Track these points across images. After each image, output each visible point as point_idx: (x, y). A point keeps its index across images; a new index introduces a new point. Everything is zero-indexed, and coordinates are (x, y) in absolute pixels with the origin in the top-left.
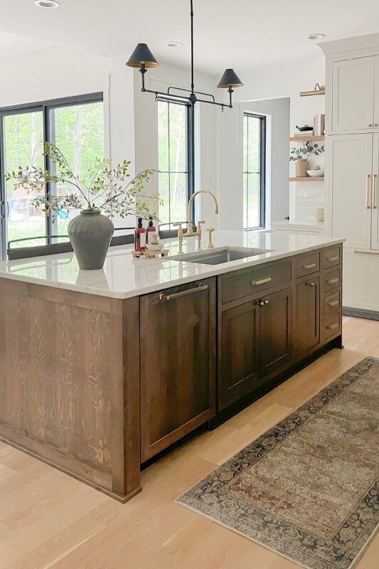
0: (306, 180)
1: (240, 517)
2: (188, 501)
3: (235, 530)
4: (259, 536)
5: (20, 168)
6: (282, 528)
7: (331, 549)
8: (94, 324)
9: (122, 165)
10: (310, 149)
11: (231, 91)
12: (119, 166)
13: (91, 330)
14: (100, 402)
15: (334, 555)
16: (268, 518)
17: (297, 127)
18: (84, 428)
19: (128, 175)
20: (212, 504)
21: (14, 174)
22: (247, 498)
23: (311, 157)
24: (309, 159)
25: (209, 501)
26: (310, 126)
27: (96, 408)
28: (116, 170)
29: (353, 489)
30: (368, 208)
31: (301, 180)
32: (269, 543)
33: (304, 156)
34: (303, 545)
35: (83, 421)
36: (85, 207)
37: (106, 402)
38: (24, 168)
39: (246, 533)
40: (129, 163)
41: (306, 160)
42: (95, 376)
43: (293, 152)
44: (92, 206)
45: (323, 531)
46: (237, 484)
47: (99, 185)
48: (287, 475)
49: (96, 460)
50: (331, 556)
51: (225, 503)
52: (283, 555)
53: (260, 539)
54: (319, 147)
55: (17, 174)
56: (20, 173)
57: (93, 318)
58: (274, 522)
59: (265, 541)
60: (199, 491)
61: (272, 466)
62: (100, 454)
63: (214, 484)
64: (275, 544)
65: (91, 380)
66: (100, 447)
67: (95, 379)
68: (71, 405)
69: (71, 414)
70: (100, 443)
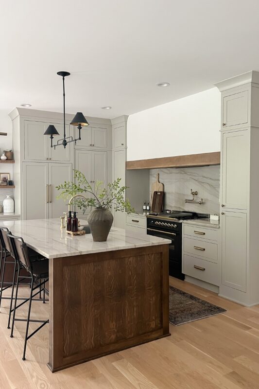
5: (65, 182)
8: (150, 261)
9: (117, 181)
13: (148, 265)
14: (154, 298)
18: (144, 316)
19: (119, 187)
21: (62, 186)
27: (151, 302)
28: (114, 184)
30: (47, 202)
35: (143, 313)
36: (98, 206)
38: (67, 183)
40: (120, 179)
44: (102, 204)
47: (104, 193)
49: (152, 328)
55: (63, 186)
56: (65, 185)
57: (149, 258)
62: (153, 324)
65: (148, 289)
66: (154, 320)
67: (151, 288)
68: (135, 309)
69: (135, 314)
70: (154, 318)
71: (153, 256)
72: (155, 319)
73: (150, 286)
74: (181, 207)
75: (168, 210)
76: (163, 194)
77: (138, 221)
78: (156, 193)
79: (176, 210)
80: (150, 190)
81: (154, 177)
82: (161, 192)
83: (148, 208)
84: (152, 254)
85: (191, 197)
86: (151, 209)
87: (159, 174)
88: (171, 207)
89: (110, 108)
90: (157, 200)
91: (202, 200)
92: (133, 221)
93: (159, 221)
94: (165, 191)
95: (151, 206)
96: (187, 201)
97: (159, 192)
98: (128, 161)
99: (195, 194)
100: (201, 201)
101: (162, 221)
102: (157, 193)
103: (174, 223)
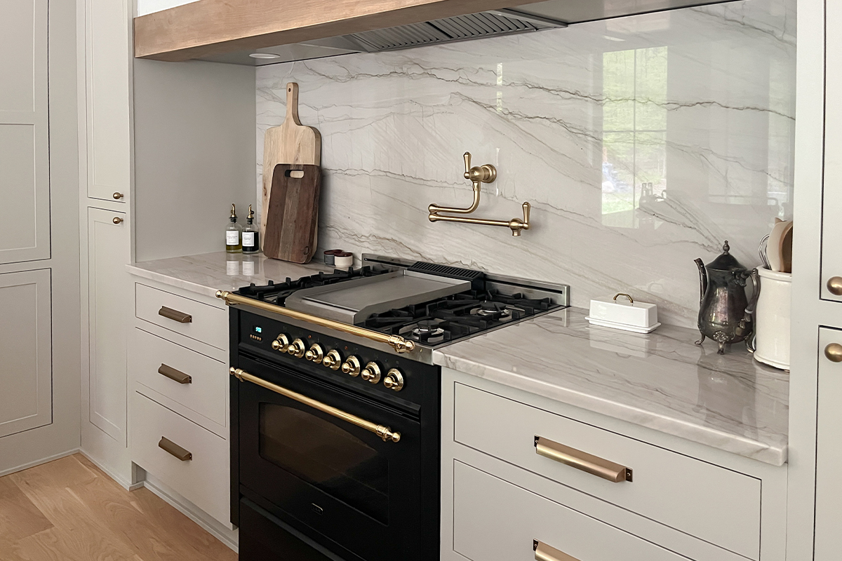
74: (404, 239)
75: (339, 253)
76: (317, 178)
77: (188, 319)
78: (283, 171)
79: (382, 253)
80: (260, 157)
81: (275, 99)
82: (306, 168)
83: (248, 240)
85: (462, 196)
86: (262, 244)
87: (295, 85)
88: (356, 236)
90: (291, 206)
91: (527, 207)
92: (165, 312)
93: (294, 331)
94: (326, 163)
95: (263, 230)
96: (442, 214)
97: (298, 168)
98: (142, 12)
99: (483, 177)
100: (520, 215)
101: (310, 336)
102: (288, 173)
103: (387, 361)
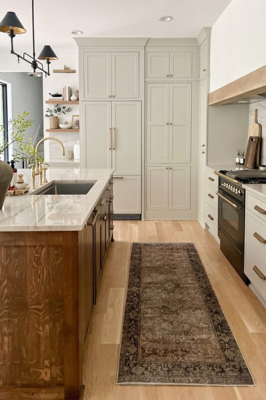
0: (57, 131)
1: (168, 373)
2: (126, 379)
3: (174, 384)
4: (191, 380)
6: (197, 368)
7: (232, 368)
8: (39, 258)
10: (59, 110)
11: (49, 63)
12: (19, 116)
13: (34, 264)
14: (47, 327)
15: (237, 370)
16: (184, 366)
17: (50, 94)
18: (25, 356)
20: (143, 373)
22: (159, 358)
23: (61, 115)
24: (59, 116)
25: (139, 373)
26: (59, 94)
27: (42, 333)
29: (205, 326)
30: (110, 149)
31: (55, 131)
32: (200, 381)
33: (55, 115)
34: (217, 373)
35: (24, 349)
37: (54, 325)
39: (182, 382)
41: (57, 117)
42: (40, 305)
43: (48, 111)
45: (218, 359)
46: (144, 352)
48: (166, 333)
49: (42, 379)
50: (236, 371)
51: (150, 368)
52: (214, 385)
53: (194, 382)
54: (66, 109)
57: (37, 253)
58: (190, 366)
59: (197, 381)
60: (126, 368)
61: (151, 330)
62: (46, 373)
63: (131, 359)
64: (204, 381)
65: (35, 309)
66: (46, 367)
67: (40, 307)
68: (6, 339)
69: (6, 348)
70: (47, 363)
71: (44, 250)
72: (51, 364)
73: (39, 304)
76: (260, 140)
77: (213, 180)
78: (251, 139)
83: (241, 161)
84: (43, 247)
87: (257, 110)
89: (172, 18)
90: (251, 150)
92: (209, 178)
97: (254, 138)
